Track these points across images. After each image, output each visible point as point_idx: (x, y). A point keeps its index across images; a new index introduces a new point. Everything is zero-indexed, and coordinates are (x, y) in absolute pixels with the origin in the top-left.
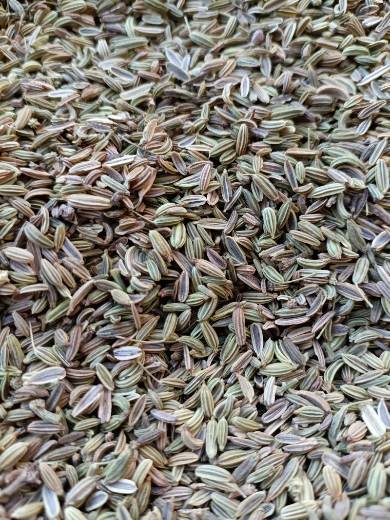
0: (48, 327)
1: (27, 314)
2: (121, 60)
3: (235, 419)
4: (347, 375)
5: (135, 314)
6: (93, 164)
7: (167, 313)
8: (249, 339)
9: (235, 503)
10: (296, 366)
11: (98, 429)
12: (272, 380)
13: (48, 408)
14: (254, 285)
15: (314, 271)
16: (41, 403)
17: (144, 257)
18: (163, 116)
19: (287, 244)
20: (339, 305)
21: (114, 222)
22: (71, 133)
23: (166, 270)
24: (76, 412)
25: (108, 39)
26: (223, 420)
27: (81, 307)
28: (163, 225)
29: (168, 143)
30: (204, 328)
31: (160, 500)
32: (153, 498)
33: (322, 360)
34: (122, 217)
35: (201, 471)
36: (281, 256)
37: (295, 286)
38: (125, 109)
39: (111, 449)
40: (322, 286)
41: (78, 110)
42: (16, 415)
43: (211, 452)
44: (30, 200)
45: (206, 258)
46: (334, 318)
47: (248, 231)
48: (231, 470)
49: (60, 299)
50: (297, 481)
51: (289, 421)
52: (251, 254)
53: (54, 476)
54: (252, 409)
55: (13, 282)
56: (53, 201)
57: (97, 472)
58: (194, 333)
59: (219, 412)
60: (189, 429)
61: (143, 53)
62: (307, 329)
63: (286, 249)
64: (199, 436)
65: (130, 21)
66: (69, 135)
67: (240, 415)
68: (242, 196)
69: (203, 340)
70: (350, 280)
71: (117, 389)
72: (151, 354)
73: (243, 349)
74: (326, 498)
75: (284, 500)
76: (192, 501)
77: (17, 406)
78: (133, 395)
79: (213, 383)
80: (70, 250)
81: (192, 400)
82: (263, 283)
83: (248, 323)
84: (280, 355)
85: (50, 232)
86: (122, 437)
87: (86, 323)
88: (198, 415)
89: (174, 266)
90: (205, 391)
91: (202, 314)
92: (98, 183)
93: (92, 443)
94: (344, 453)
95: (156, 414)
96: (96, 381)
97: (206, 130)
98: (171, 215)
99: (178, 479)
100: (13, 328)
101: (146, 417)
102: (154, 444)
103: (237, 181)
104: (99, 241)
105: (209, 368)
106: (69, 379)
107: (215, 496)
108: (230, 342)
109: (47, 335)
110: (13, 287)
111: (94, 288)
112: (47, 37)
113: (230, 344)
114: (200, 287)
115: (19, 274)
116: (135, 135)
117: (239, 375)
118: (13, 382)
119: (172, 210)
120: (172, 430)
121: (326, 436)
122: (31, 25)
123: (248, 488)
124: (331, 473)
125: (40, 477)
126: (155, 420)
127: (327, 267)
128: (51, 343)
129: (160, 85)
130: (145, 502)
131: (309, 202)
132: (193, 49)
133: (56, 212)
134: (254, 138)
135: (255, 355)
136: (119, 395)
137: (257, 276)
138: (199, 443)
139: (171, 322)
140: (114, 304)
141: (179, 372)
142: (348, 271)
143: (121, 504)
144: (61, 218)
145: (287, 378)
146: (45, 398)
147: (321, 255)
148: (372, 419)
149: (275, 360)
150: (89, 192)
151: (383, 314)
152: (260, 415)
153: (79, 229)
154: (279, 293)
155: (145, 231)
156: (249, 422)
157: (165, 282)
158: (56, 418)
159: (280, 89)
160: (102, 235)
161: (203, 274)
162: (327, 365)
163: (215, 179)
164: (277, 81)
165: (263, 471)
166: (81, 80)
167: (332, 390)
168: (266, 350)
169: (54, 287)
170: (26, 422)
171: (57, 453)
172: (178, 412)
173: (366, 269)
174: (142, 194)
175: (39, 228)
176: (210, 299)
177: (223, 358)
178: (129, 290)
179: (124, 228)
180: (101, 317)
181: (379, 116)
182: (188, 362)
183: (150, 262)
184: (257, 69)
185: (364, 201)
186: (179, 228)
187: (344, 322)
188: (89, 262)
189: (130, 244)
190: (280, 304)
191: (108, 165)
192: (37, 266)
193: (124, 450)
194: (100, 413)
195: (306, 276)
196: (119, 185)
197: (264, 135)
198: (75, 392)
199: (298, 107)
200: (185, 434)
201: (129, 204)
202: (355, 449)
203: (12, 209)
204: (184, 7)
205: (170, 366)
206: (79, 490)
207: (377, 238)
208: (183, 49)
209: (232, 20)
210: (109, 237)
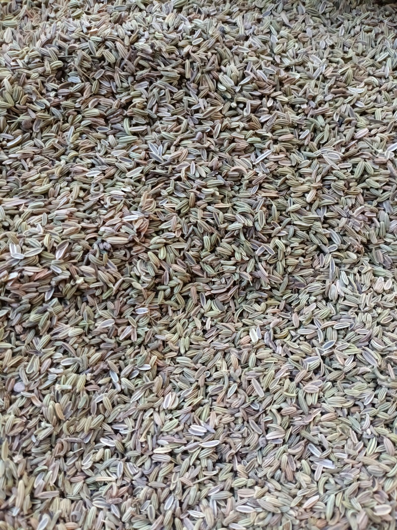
0: (103, 301)
1: (93, 296)
2: (124, 151)
3: (192, 336)
4: (245, 315)
5: (144, 293)
6: (116, 220)
7: (159, 291)
8: (199, 300)
9: (194, 372)
10: (220, 312)
11: (132, 345)
12: (209, 318)
13: (108, 337)
14: (200, 274)
15: (229, 267)
16: (105, 335)
17: (146, 265)
18: (150, 186)
19: (216, 253)
20: (241, 282)
21: (130, 249)
22: (103, 200)
23: (157, 271)
24: (121, 338)
25: (114, 134)
26: (187, 338)
27: (118, 291)
28: (155, 249)
29: (154, 203)
30: (177, 296)
31: (161, 372)
32: (158, 372)
33: (233, 308)
34: (134, 246)
35: (179, 359)
36: (213, 260)
37: (220, 274)
38: (129, 184)
39: (139, 352)
40: (233, 274)
41: (104, 185)
42: (94, 341)
43: (182, 351)
44: (87, 240)
45: (176, 263)
46: (239, 288)
47: (197, 248)
48: (192, 358)
49: (108, 288)
50: (219, 362)
51: (217, 337)
52: (198, 260)
53: (115, 366)
54: (200, 332)
55: (86, 282)
56: (99, 239)
57: (133, 362)
58: (173, 299)
59: (186, 334)
60: (172, 342)
61: (136, 147)
62: (225, 294)
63: (216, 256)
64: (177, 345)
65: (126, 122)
66: (102, 202)
67: (195, 335)
68: (193, 230)
69: (177, 302)
70: (245, 271)
71: (138, 327)
72: (153, 310)
73: (196, 305)
74: (232, 368)
75: (214, 370)
76: (175, 372)
77: (94, 337)
78: (146, 329)
79: (182, 322)
80: (111, 265)
81: (173, 330)
82: (205, 274)
83: (198, 292)
84: (214, 307)
85: (101, 257)
86: (143, 347)
87: (121, 298)
88: (176, 336)
89: (161, 268)
90: (179, 326)
91: (176, 291)
92: (121, 230)
93: (129, 351)
94: (240, 349)
95: (157, 336)
96: (129, 324)
97: (173, 193)
98: (158, 243)
99: (168, 363)
100: (87, 302)
101: (153, 338)
102: (157, 349)
103: (190, 222)
104: (124, 258)
105: (181, 315)
106: (116, 324)
107: (185, 369)
108: (190, 302)
109: (103, 304)
110: (86, 284)
111: (123, 282)
112: (78, 134)
113: (190, 303)
114: (174, 278)
115: (88, 278)
116: (136, 200)
117: (194, 318)
118: (91, 327)
119: (158, 241)
120: (164, 343)
121: (233, 343)
122: (67, 124)
123: (199, 365)
124: (233, 357)
125: (109, 366)
126: (157, 339)
127: (235, 265)
128: (106, 308)
129: (147, 168)
130: (155, 373)
131: (226, 232)
132: (164, 141)
133: (102, 246)
134: (198, 199)
135: (202, 307)
136: (139, 329)
137: (202, 270)
138: (177, 348)
139: (161, 295)
140: (134, 288)
141: (166, 317)
142: (244, 266)
143: (145, 374)
144: (105, 249)
145: (216, 317)
146: (107, 333)
147: (232, 258)
148: (253, 334)
149: (211, 309)
150: (117, 236)
151: (261, 286)
152: (204, 334)
153: (114, 253)
154: (213, 278)
155: (146, 252)
156: (199, 338)
157: (157, 276)
158: (113, 341)
159: (211, 168)
160: (125, 255)
161: (175, 271)
162: (236, 310)
163: (179, 223)
164: (210, 164)
165: (205, 358)
166: (103, 164)
167: (238, 322)
168: (207, 305)
169: (105, 283)
170: (98, 344)
171: (114, 356)
172: (167, 335)
173: (253, 265)
174: (143, 234)
175: (95, 255)
176: (179, 284)
177: (187, 309)
178: (140, 282)
179: (135, 252)
180: (128, 295)
181: (264, 182)
182: (170, 312)
183: (149, 267)
184: (199, 156)
185: (252, 231)
186: (162, 249)
187: (244, 290)
188: (120, 269)
189: (139, 258)
190: (214, 283)
191: (125, 220)
192: (96, 274)
193: (144, 353)
194: (132, 338)
195: (225, 270)
196: (131, 231)
197: (203, 198)
198: (120, 330)
199: (221, 181)
200: (170, 344)
201: (137, 240)
202: (244, 348)
203: (80, 247)
204: (157, 112)
205: (162, 314)
206: (126, 370)
207: (259, 248)
208: (159, 142)
209: (185, 121)
210: (128, 256)
